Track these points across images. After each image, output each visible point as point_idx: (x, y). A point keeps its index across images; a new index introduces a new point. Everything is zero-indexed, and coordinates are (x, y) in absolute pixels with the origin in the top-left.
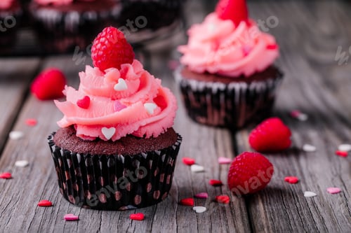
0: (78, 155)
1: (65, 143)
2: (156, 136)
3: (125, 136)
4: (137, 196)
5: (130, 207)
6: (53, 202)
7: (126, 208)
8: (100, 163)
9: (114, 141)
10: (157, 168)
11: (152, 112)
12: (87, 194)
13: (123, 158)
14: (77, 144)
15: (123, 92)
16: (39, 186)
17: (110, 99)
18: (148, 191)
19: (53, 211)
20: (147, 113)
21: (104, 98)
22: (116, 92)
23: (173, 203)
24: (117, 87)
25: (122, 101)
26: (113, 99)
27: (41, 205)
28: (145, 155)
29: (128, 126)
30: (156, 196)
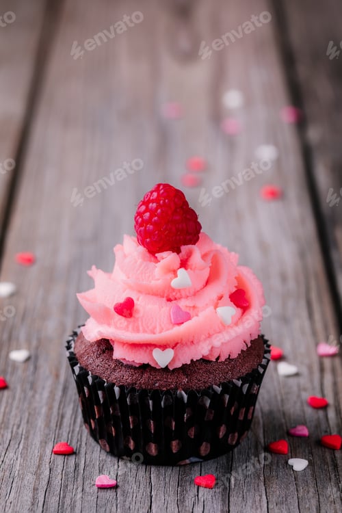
0: (116, 389)
1: (95, 364)
2: (235, 356)
3: (189, 363)
4: (204, 443)
5: (193, 459)
6: (74, 446)
7: (188, 461)
8: (151, 402)
9: (171, 369)
10: (236, 403)
11: (229, 321)
12: (129, 442)
13: (185, 396)
14: (114, 370)
15: (184, 289)
16: (51, 408)
17: (165, 299)
18: (221, 437)
19: (77, 466)
20: (221, 323)
21: (155, 298)
22: (173, 290)
23: (256, 447)
24: (175, 283)
25: (183, 304)
26: (169, 300)
27: (57, 453)
28: (219, 389)
29: (193, 347)
30: (233, 440)
